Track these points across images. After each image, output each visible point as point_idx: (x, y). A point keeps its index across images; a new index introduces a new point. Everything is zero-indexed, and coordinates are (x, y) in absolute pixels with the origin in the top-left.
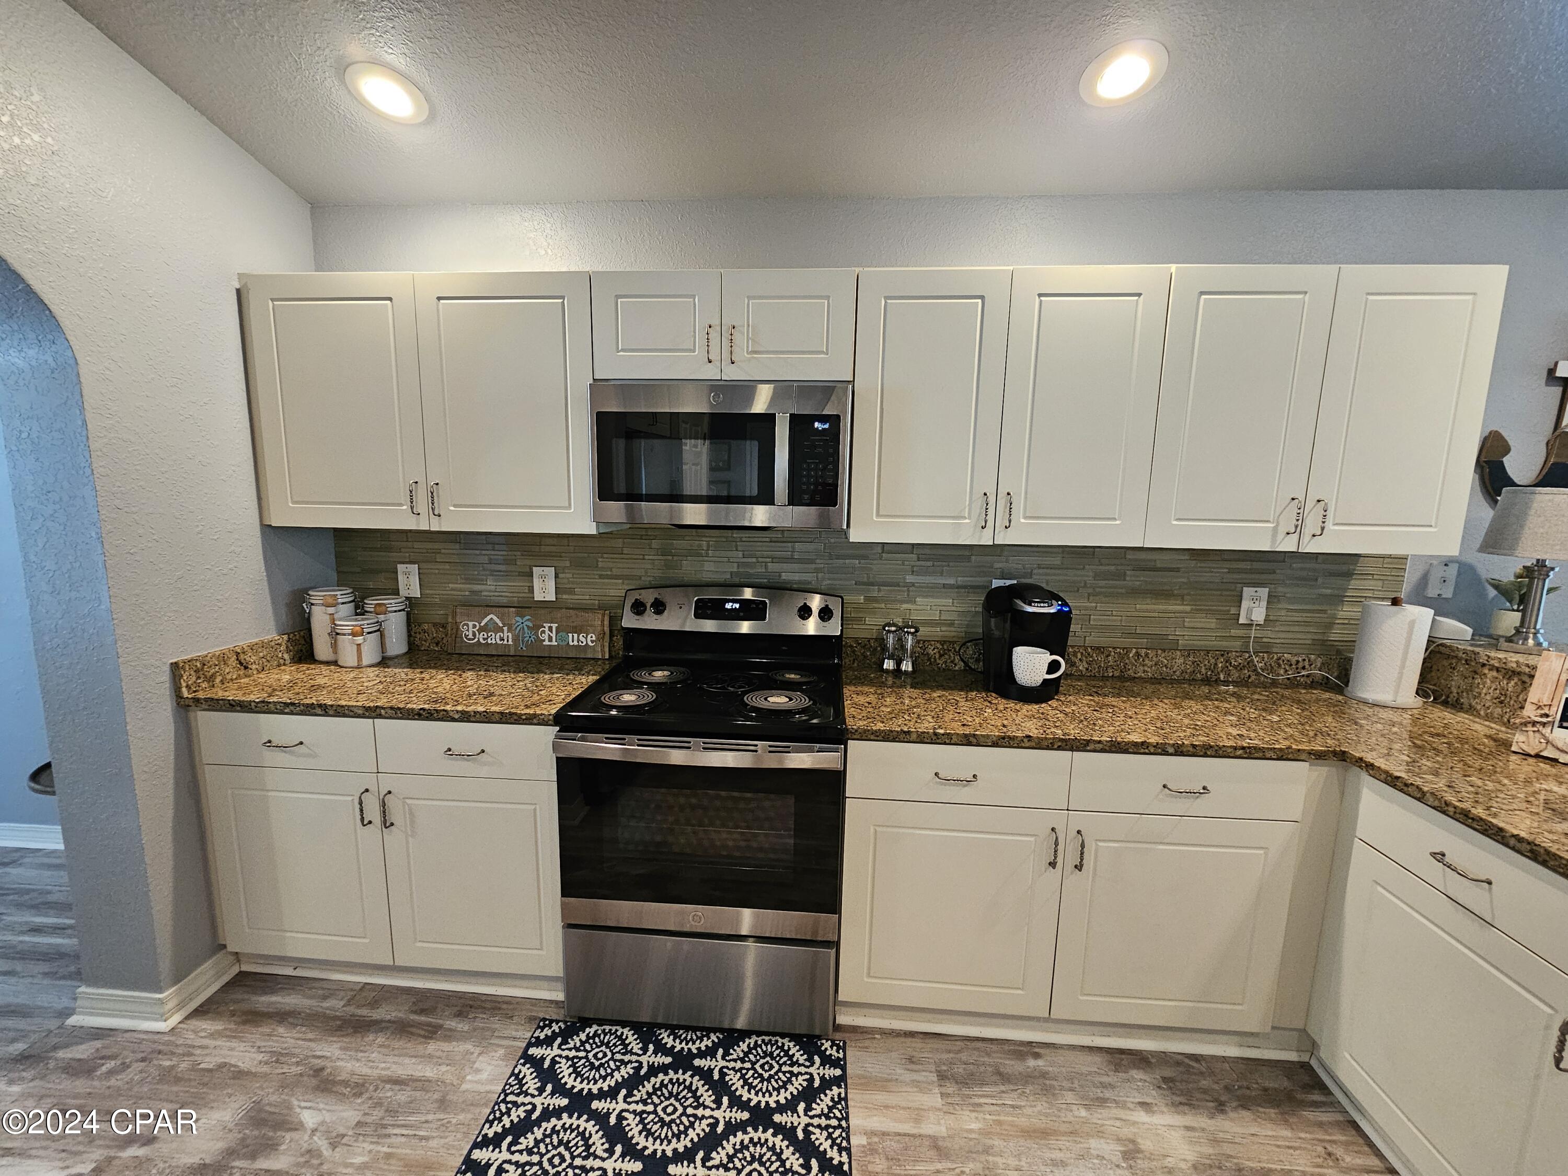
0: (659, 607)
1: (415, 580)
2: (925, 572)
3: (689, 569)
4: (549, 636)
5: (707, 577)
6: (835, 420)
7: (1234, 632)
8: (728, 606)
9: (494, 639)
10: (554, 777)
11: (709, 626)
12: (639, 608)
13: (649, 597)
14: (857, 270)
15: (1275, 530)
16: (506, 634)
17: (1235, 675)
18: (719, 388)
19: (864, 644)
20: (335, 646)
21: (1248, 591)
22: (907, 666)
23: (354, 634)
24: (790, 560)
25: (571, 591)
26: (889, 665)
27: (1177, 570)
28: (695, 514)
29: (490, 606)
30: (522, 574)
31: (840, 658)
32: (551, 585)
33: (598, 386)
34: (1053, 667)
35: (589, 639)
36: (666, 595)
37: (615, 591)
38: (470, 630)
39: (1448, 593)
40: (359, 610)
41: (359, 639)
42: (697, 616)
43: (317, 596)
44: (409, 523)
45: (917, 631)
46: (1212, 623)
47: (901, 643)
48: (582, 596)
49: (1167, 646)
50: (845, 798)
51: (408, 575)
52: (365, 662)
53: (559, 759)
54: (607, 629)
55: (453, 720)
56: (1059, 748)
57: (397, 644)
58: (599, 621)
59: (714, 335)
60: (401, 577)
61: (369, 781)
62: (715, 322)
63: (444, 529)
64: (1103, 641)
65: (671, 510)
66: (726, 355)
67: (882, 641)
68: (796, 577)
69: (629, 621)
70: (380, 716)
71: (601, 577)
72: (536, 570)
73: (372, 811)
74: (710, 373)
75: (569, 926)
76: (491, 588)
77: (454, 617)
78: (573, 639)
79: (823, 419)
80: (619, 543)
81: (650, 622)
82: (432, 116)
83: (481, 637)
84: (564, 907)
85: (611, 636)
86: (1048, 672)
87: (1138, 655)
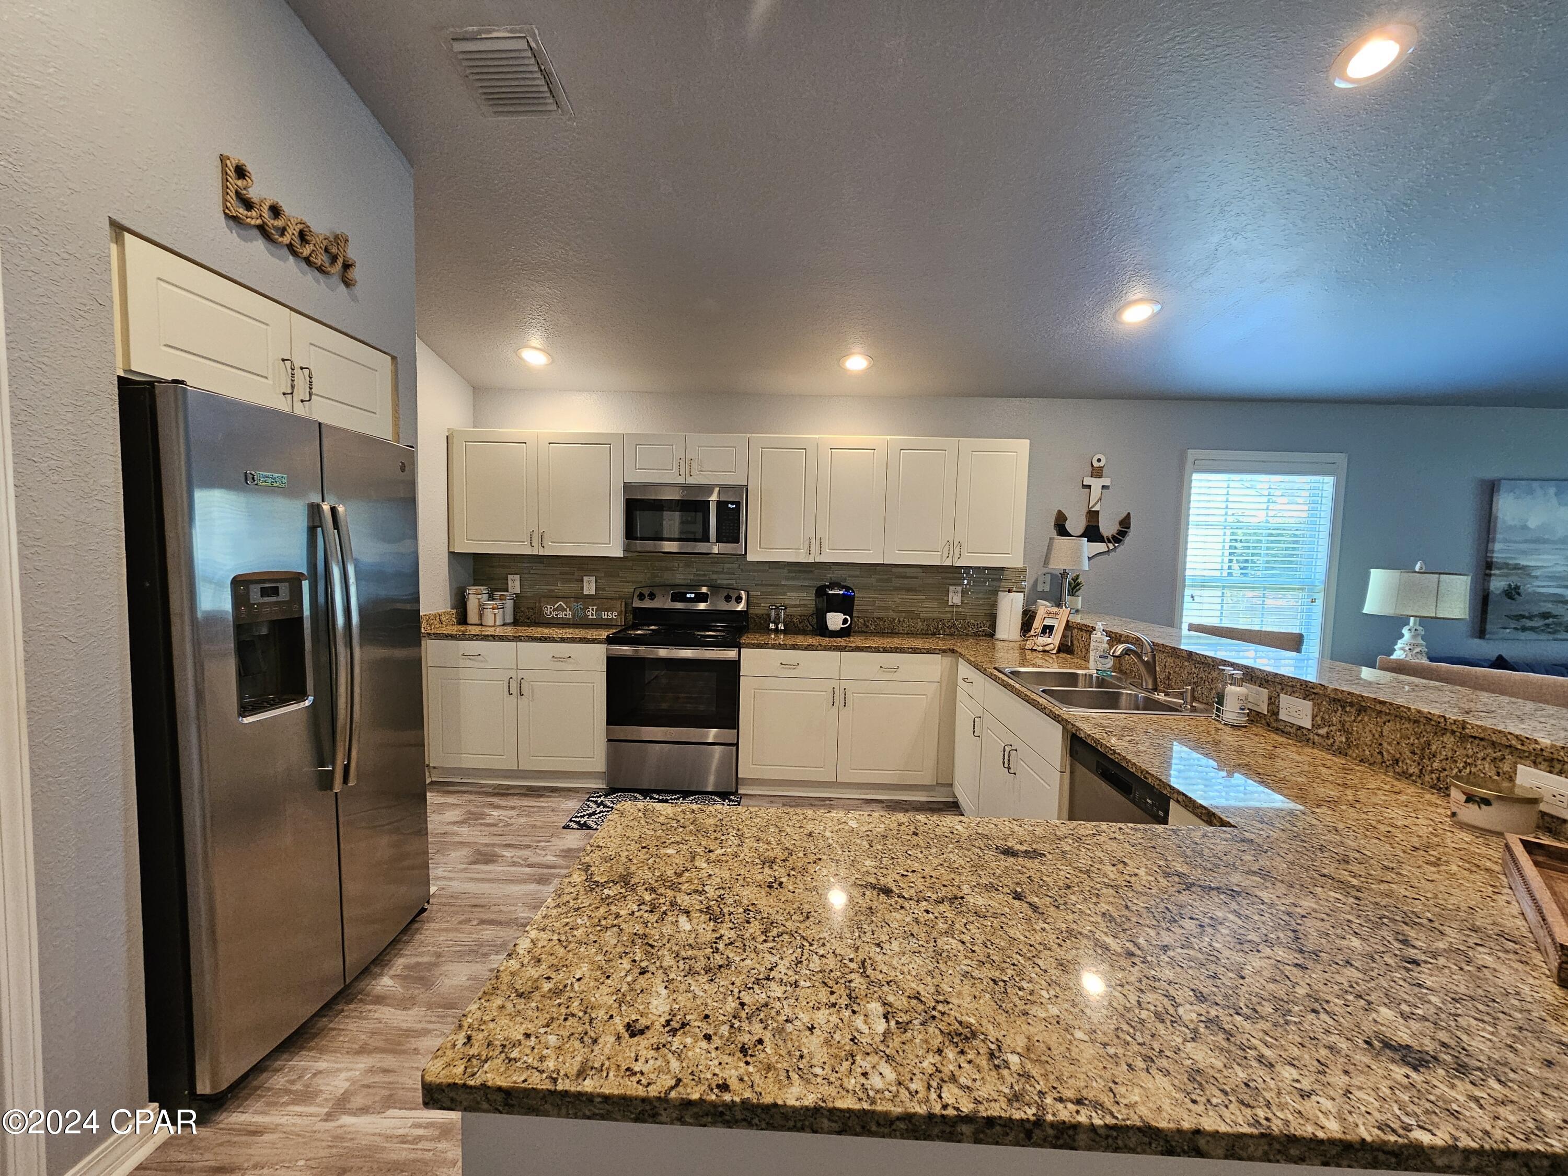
0: (652, 596)
1: (518, 583)
2: (793, 579)
3: (668, 577)
4: (592, 613)
5: (677, 582)
6: (738, 504)
7: (947, 609)
8: (688, 596)
9: (561, 615)
10: (604, 668)
11: (679, 605)
12: (641, 597)
13: (646, 592)
14: (748, 435)
15: (942, 556)
16: (569, 612)
17: (948, 631)
18: (685, 487)
19: (760, 617)
20: (481, 616)
21: (951, 588)
22: (781, 627)
23: (493, 609)
24: (722, 573)
25: (604, 590)
26: (772, 626)
27: (916, 578)
28: (670, 547)
29: (559, 598)
30: (577, 580)
31: (747, 622)
32: (593, 586)
33: (627, 487)
34: (845, 621)
35: (613, 615)
36: (656, 590)
37: (629, 589)
38: (548, 610)
39: (1047, 589)
40: (491, 597)
41: (496, 611)
42: (673, 600)
43: (472, 590)
44: (528, 551)
45: (786, 608)
46: (935, 604)
47: (778, 615)
48: (610, 592)
49: (915, 617)
50: (739, 676)
51: (513, 581)
52: (497, 623)
53: (608, 658)
54: (623, 609)
55: (557, 642)
56: (834, 650)
57: (509, 619)
58: (620, 605)
59: (682, 463)
60: (510, 582)
61: (513, 673)
62: (683, 457)
63: (546, 554)
64: (882, 614)
65: (655, 545)
66: (687, 472)
67: (769, 616)
68: (725, 582)
69: (637, 604)
70: (521, 640)
71: (621, 582)
72: (585, 578)
73: (514, 690)
74: (680, 480)
75: (609, 740)
76: (560, 587)
77: (540, 602)
78: (604, 615)
79: (732, 503)
80: (630, 564)
81: (648, 604)
82: (553, 362)
83: (554, 614)
84: (608, 730)
85: (626, 613)
86: (843, 624)
87: (899, 621)
